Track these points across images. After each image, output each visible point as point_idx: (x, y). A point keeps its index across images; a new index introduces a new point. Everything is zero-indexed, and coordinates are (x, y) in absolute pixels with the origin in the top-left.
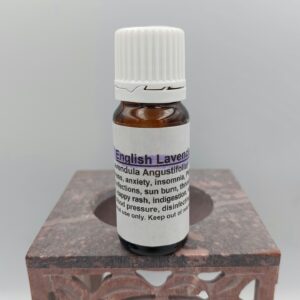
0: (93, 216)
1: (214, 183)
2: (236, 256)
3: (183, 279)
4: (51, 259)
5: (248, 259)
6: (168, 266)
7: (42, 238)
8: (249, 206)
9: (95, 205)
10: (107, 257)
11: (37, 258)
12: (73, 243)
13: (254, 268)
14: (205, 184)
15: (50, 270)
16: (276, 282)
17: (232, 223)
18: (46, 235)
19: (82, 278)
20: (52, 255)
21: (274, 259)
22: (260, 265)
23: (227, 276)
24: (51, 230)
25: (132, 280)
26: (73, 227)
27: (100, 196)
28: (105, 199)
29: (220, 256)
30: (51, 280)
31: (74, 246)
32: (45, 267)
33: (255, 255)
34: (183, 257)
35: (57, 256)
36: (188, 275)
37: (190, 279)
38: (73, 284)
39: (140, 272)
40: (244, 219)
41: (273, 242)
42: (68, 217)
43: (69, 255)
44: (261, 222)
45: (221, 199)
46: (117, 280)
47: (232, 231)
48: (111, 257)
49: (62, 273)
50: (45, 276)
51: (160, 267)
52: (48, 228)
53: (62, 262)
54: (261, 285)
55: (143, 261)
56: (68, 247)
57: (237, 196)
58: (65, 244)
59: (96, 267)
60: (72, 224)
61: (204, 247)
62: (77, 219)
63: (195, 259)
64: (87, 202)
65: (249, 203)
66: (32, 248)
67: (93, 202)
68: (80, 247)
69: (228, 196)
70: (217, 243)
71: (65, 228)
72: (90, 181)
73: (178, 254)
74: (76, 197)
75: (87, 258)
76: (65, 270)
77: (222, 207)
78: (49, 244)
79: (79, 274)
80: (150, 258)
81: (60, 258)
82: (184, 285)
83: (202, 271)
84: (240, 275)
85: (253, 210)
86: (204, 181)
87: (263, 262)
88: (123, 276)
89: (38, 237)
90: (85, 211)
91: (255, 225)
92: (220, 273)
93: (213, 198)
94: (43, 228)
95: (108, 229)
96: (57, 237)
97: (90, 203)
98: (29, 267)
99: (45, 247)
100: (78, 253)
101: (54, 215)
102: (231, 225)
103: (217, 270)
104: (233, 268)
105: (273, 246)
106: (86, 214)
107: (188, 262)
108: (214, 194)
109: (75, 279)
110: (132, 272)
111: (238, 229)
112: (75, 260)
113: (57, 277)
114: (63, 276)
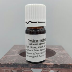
0: (19, 55)
2: (62, 65)
5: (66, 66)
6: (41, 67)
7: (2, 59)
12: (12, 60)
13: (68, 69)
14: (53, 49)
15: (4, 68)
17: (61, 57)
18: (4, 59)
19: (14, 71)
20: (5, 63)
23: (59, 71)
24: (5, 58)
26: (12, 57)
28: (23, 52)
29: (57, 65)
32: (3, 67)
33: (68, 65)
34: (45, 64)
35: (7, 63)
39: (32, 69)
40: (65, 56)
42: (11, 55)
43: (11, 63)
44: (70, 57)
45: (58, 52)
46: (25, 71)
47: (61, 59)
48: (23, 64)
49: (8, 69)
50: (3, 70)
51: (38, 67)
52: (5, 57)
56: (10, 61)
57: (63, 51)
59: (19, 67)
61: (52, 62)
62: (14, 55)
63: (49, 65)
64: (17, 52)
65: (67, 53)
67: (19, 52)
68: (14, 61)
69: (60, 51)
70: (56, 62)
71: (10, 57)
72: (18, 47)
74: (14, 50)
75: (16, 64)
76: (9, 68)
77: (58, 54)
79: (13, 69)
81: (8, 64)
85: (68, 54)
87: (71, 67)
88: (27, 70)
89: (1, 59)
92: (57, 70)
93: (56, 52)
94: (3, 57)
96: (7, 59)
97: (18, 52)
99: (3, 61)
100: (13, 63)
101: (7, 54)
102: (61, 58)
103: (56, 69)
106: (16, 54)
107: (47, 66)
108: (56, 51)
109: (12, 71)
110: (30, 69)
111: (63, 59)
112: (12, 65)
113: (6, 70)
114: (8, 70)
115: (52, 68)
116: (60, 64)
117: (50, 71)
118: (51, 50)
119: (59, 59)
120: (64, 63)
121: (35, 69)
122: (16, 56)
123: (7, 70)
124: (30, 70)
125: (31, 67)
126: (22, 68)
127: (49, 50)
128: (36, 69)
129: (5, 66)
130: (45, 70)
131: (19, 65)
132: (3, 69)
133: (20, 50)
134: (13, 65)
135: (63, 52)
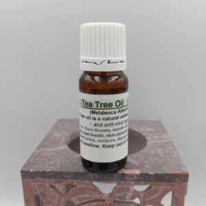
0: (67, 147)
1: (148, 129)
3: (123, 189)
4: (38, 173)
5: (166, 177)
6: (114, 180)
7: (31, 160)
8: (171, 144)
9: (69, 141)
10: (74, 173)
11: (28, 172)
12: (52, 163)
13: (170, 183)
14: (143, 129)
15: (36, 180)
16: (186, 193)
17: (158, 154)
18: (35, 158)
19: (57, 186)
20: (38, 170)
21: (184, 177)
22: (175, 181)
23: (152, 188)
24: (38, 155)
25: (89, 189)
26: (53, 154)
27: (72, 135)
29: (148, 174)
30: (37, 187)
31: (52, 165)
32: (33, 177)
33: (171, 175)
34: (123, 174)
35: (41, 171)
36: (127, 186)
37: (128, 190)
38: (51, 190)
39: (95, 183)
40: (167, 152)
41: (185, 167)
42: (51, 147)
43: (49, 170)
44: (178, 154)
45: (152, 139)
46: (80, 189)
47: (157, 159)
48: (76, 173)
49: (44, 182)
50: (33, 184)
51: (108, 180)
53: (44, 175)
54: (176, 195)
55: (97, 176)
56: (49, 165)
57: (163, 137)
58: (47, 163)
59: (67, 179)
60: (52, 152)
61: (138, 168)
62: (57, 149)
63: (132, 176)
64: (64, 138)
65: (171, 142)
66: (25, 165)
67: (68, 139)
68: (56, 166)
69: (157, 138)
70: (147, 166)
71: (47, 154)
72: (67, 125)
73: (120, 172)
74: (57, 135)
75: (60, 172)
76: (46, 180)
77: (153, 144)
78: (36, 163)
79: (55, 183)
80: (101, 174)
81: (43, 172)
82: (124, 193)
83: (136, 184)
84: (161, 187)
85: (173, 146)
86: (142, 127)
87: (177, 179)
88: (83, 186)
90: (61, 144)
91: (174, 156)
92: (148, 186)
93: (147, 138)
96: (42, 159)
97: (66, 139)
98: (22, 177)
99: (34, 165)
100: (55, 169)
101: (42, 146)
102: (157, 155)
103: (146, 184)
104: (157, 183)
105: (184, 169)
106: (62, 146)
107: (127, 178)
108: (148, 136)
109: (52, 187)
110: (90, 183)
111: (162, 158)
113: (41, 185)
114: (44, 184)
115: (137, 180)
117: (132, 186)
118: (138, 133)
119: (152, 159)
120: (163, 170)
122: (62, 151)
124: (89, 185)
125: (92, 179)
126: (74, 180)
130: (122, 184)
131: (66, 175)
132: (33, 182)
133: (71, 133)
134: (54, 175)
135: (163, 139)
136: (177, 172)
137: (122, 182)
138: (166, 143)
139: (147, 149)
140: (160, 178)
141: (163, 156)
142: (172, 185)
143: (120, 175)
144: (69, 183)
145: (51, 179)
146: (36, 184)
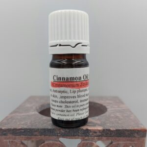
0: (37, 113)
3: (87, 144)
4: (9, 130)
5: (127, 133)
6: (79, 136)
7: (4, 121)
8: (128, 110)
12: (22, 123)
13: (130, 138)
15: (8, 137)
18: (8, 120)
20: (10, 128)
23: (114, 143)
24: (10, 118)
25: (56, 144)
27: (42, 106)
28: (45, 108)
30: (8, 143)
32: (5, 135)
33: (131, 130)
35: (12, 128)
36: (90, 142)
37: (92, 144)
38: (22, 146)
39: (62, 139)
40: (125, 115)
41: (142, 125)
42: (22, 113)
43: (20, 128)
46: (47, 144)
47: (117, 120)
48: (45, 129)
50: (5, 141)
51: (74, 136)
53: (15, 132)
55: (63, 132)
56: (20, 125)
58: (18, 123)
59: (36, 135)
60: (23, 116)
62: (28, 114)
63: (95, 132)
64: (34, 108)
67: (38, 108)
68: (26, 125)
69: (116, 106)
70: (108, 124)
74: (28, 105)
76: (17, 137)
77: (112, 110)
78: (9, 123)
81: (14, 129)
83: (99, 140)
84: (122, 142)
87: (136, 135)
88: (51, 142)
91: (131, 118)
92: (110, 141)
93: (107, 107)
94: (7, 117)
95: (45, 118)
96: (14, 121)
99: (6, 124)
100: (25, 127)
101: (15, 112)
102: (117, 117)
103: (107, 139)
104: (118, 138)
106: (33, 112)
107: (91, 133)
110: (57, 139)
112: (23, 131)
113: (12, 141)
115: (99, 136)
116: (115, 129)
117: (96, 142)
119: (113, 120)
120: (123, 127)
121: (67, 138)
123: (14, 140)
124: (56, 141)
125: (59, 135)
126: (43, 137)
127: (95, 104)
128: (69, 138)
129: (9, 134)
130: (86, 140)
131: (35, 131)
132: (5, 139)
136: (136, 128)
137: (86, 138)
138: (124, 110)
139: (107, 113)
140: (120, 134)
141: (122, 118)
142: (131, 141)
143: (84, 130)
144: (38, 140)
145: (22, 136)
146: (8, 140)
